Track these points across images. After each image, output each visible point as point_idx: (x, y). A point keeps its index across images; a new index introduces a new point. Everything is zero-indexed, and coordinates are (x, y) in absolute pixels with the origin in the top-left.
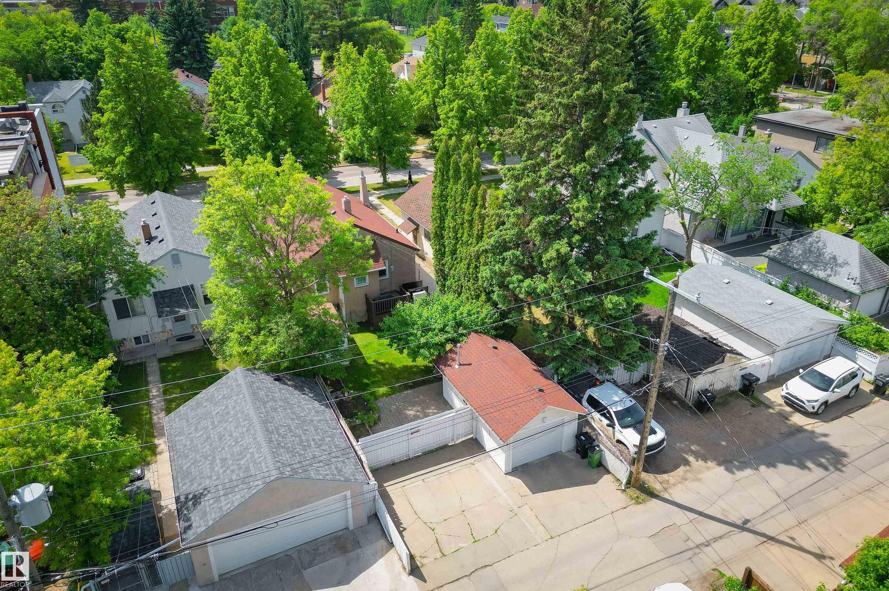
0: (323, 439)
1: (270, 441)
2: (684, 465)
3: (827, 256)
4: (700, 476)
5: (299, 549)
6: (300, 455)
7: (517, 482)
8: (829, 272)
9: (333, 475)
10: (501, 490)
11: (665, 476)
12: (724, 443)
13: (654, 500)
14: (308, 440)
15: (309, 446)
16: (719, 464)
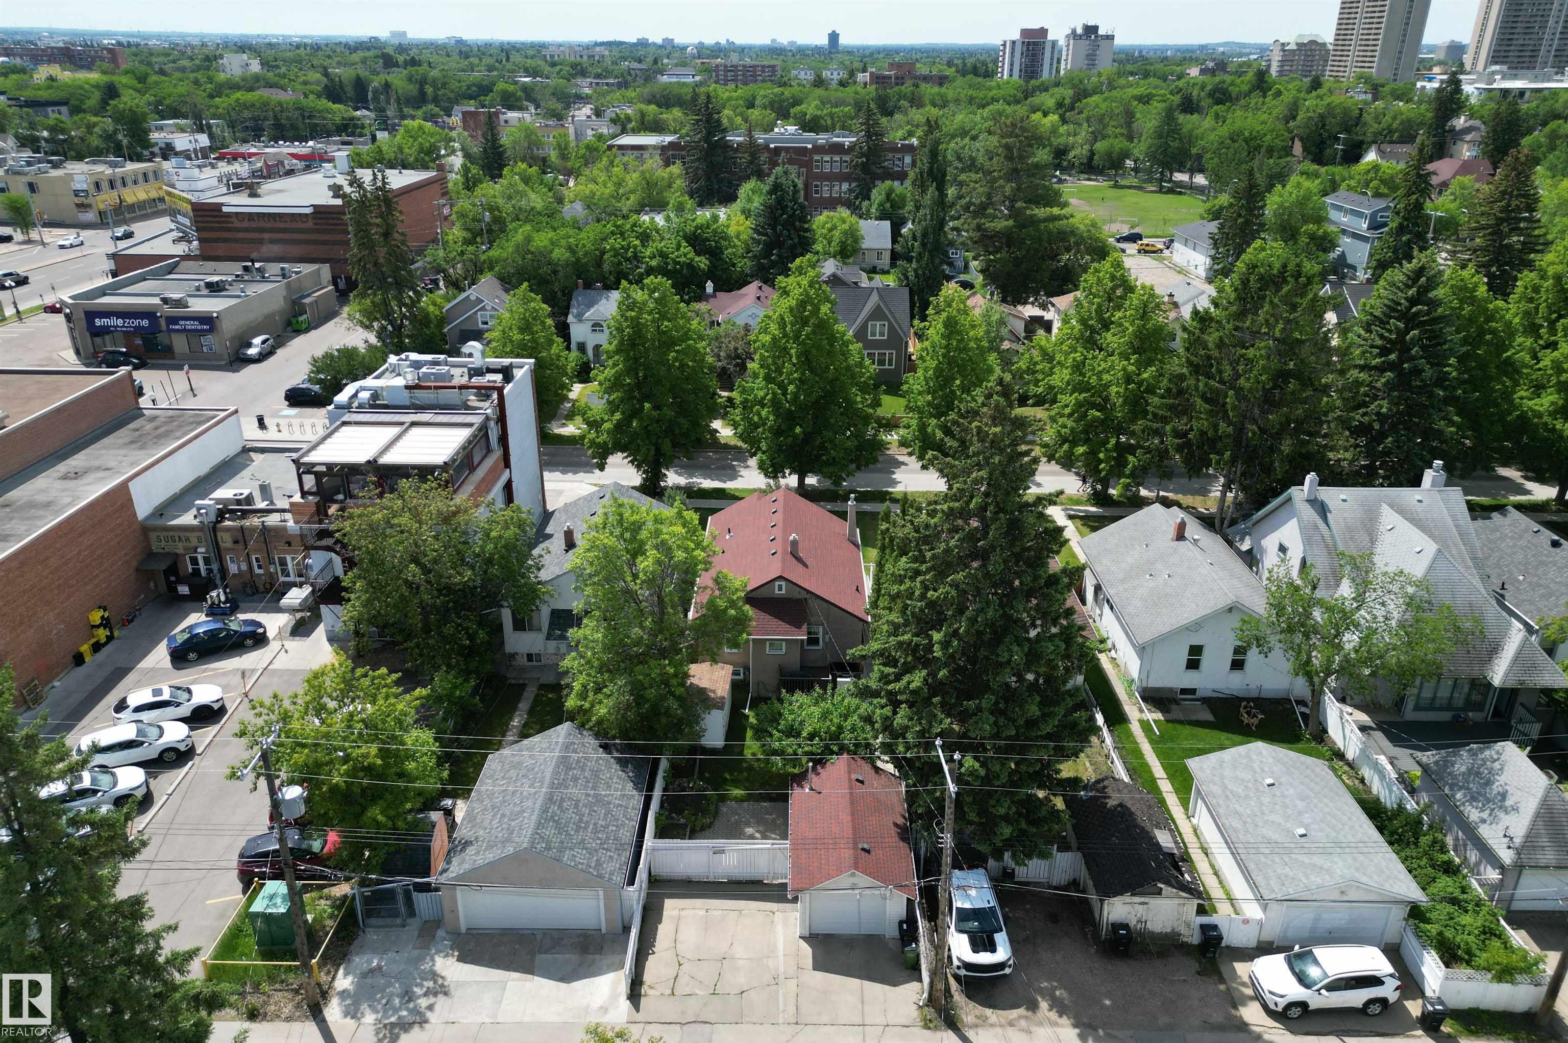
0: (606, 827)
1: (545, 811)
2: (1028, 1009)
3: (1496, 788)
4: (1033, 1029)
5: (546, 932)
6: (568, 834)
7: (806, 950)
8: (1485, 815)
9: (589, 866)
10: (781, 953)
11: (988, 1012)
12: (1107, 1002)
13: (950, 1033)
14: (587, 822)
15: (585, 828)
16: (1075, 1026)
